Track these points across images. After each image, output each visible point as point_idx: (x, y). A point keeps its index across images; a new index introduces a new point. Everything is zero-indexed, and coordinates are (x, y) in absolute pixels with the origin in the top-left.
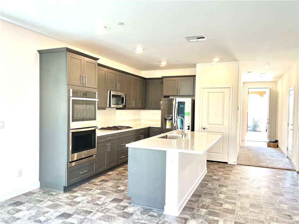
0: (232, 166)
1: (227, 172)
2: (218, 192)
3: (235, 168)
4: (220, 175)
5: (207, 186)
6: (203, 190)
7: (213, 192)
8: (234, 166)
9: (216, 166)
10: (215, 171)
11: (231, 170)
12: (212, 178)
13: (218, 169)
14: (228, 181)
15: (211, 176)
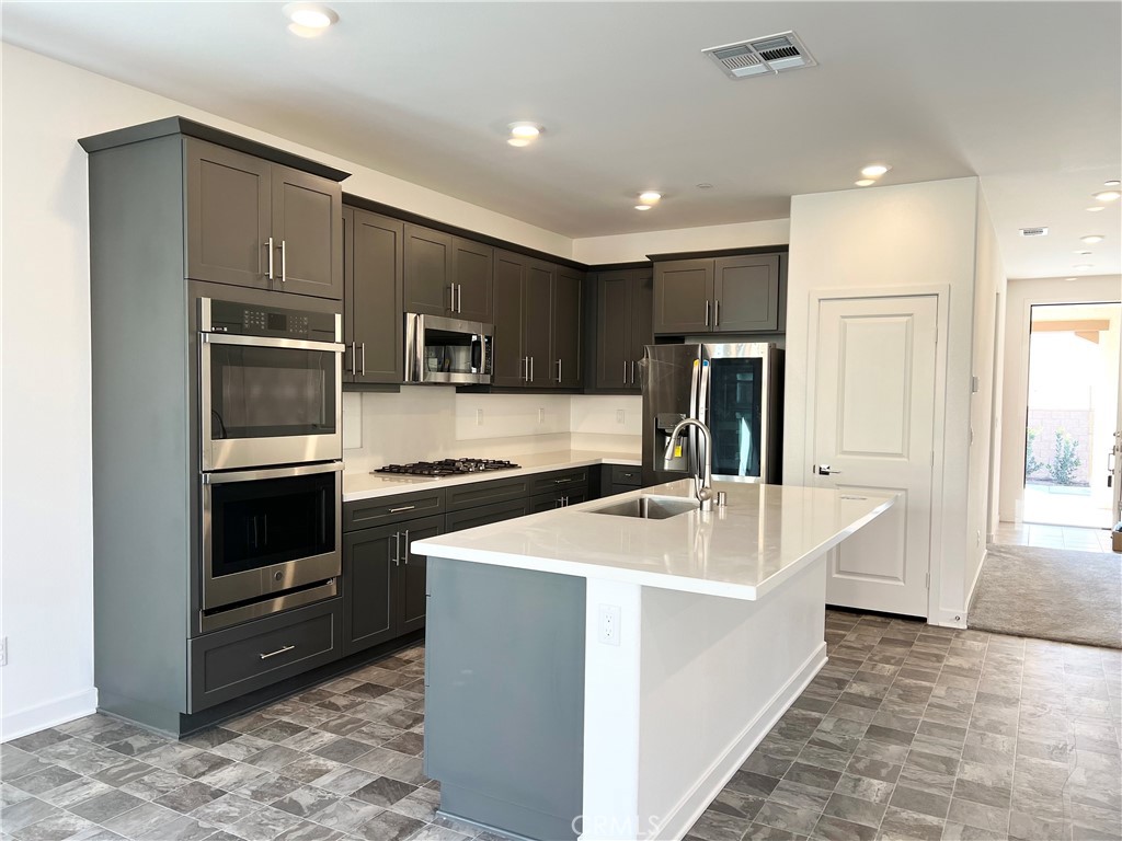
0: (945, 635)
1: (917, 662)
2: (860, 766)
3: (956, 643)
4: (882, 677)
5: (811, 732)
6: (789, 753)
7: (835, 765)
8: (952, 636)
9: (873, 634)
10: (864, 657)
11: (936, 656)
12: (847, 689)
13: (877, 648)
14: (919, 707)
15: (841, 683)
